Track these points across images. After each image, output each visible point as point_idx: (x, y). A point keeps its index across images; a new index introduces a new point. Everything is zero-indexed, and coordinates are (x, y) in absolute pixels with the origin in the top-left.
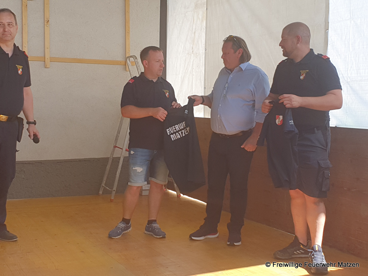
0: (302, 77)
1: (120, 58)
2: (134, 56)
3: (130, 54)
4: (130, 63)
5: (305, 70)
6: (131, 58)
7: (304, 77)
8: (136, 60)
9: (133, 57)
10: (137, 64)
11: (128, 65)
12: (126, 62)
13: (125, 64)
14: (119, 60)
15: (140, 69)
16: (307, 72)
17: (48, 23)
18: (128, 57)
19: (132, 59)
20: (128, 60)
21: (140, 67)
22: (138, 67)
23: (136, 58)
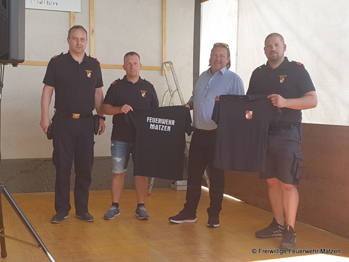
0: (281, 81)
1: (158, 64)
2: (170, 61)
3: (166, 60)
4: (166, 69)
5: (284, 75)
6: (167, 63)
7: (283, 81)
8: (172, 66)
9: (169, 63)
10: (172, 69)
11: (165, 70)
12: (162, 67)
13: (162, 69)
14: (156, 66)
15: (175, 74)
16: (286, 76)
17: (94, 33)
18: (164, 63)
19: (168, 65)
20: (164, 65)
21: (175, 72)
22: (173, 72)
23: (172, 64)
